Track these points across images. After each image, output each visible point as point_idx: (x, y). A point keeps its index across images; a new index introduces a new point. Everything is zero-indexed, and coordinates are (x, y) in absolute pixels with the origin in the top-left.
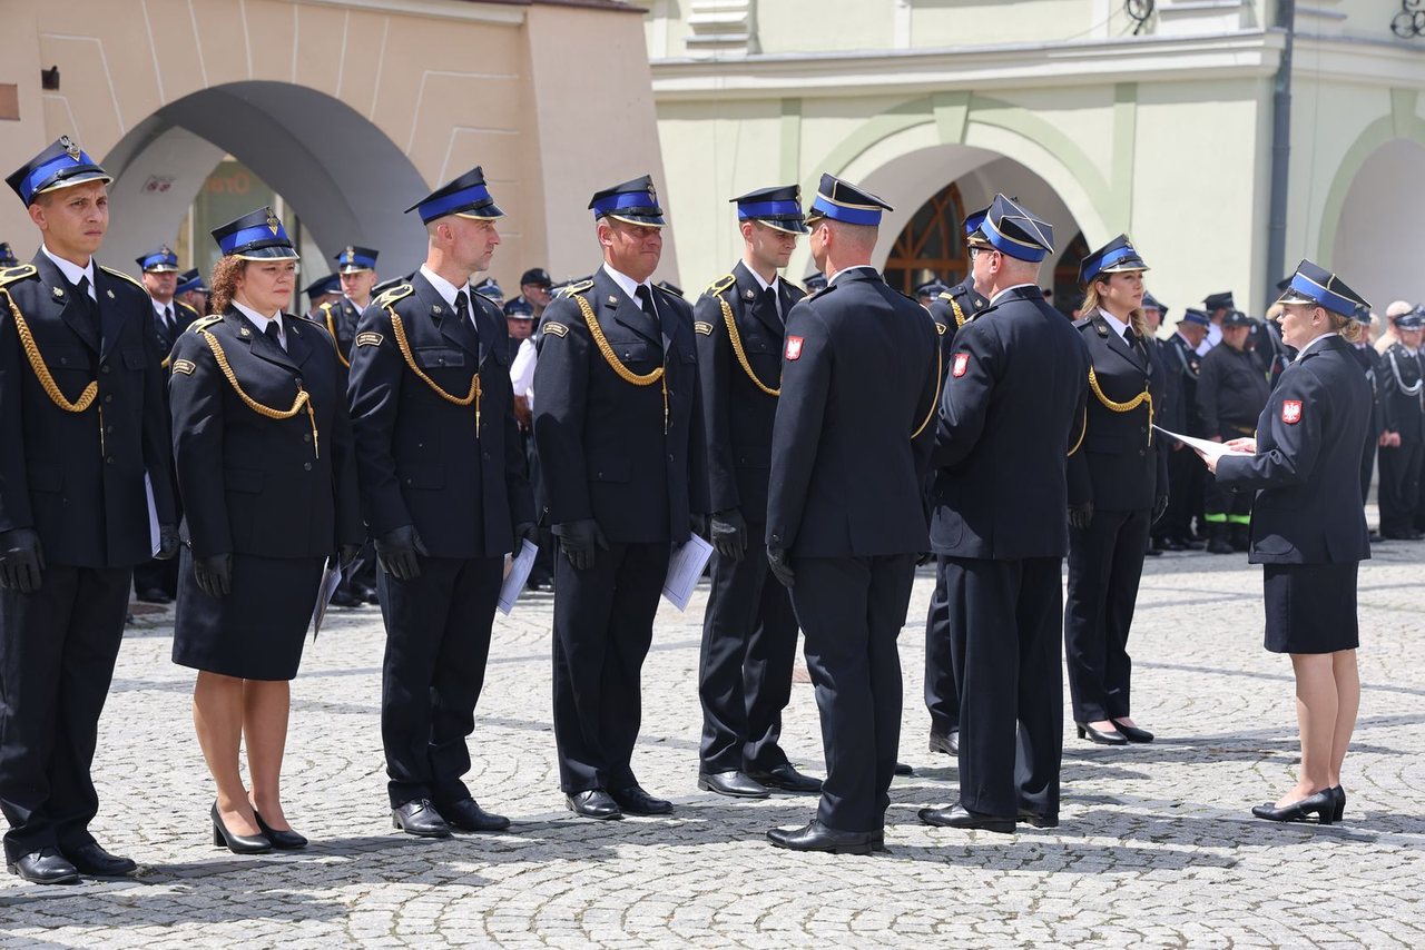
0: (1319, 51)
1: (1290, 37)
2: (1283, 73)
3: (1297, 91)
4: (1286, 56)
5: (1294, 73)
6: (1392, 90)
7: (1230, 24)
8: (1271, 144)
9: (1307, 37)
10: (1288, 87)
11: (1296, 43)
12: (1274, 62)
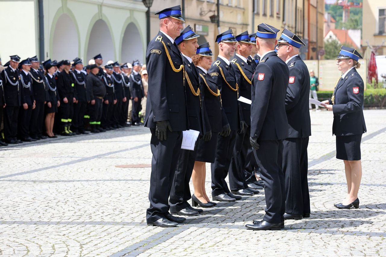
8: (38, 14)
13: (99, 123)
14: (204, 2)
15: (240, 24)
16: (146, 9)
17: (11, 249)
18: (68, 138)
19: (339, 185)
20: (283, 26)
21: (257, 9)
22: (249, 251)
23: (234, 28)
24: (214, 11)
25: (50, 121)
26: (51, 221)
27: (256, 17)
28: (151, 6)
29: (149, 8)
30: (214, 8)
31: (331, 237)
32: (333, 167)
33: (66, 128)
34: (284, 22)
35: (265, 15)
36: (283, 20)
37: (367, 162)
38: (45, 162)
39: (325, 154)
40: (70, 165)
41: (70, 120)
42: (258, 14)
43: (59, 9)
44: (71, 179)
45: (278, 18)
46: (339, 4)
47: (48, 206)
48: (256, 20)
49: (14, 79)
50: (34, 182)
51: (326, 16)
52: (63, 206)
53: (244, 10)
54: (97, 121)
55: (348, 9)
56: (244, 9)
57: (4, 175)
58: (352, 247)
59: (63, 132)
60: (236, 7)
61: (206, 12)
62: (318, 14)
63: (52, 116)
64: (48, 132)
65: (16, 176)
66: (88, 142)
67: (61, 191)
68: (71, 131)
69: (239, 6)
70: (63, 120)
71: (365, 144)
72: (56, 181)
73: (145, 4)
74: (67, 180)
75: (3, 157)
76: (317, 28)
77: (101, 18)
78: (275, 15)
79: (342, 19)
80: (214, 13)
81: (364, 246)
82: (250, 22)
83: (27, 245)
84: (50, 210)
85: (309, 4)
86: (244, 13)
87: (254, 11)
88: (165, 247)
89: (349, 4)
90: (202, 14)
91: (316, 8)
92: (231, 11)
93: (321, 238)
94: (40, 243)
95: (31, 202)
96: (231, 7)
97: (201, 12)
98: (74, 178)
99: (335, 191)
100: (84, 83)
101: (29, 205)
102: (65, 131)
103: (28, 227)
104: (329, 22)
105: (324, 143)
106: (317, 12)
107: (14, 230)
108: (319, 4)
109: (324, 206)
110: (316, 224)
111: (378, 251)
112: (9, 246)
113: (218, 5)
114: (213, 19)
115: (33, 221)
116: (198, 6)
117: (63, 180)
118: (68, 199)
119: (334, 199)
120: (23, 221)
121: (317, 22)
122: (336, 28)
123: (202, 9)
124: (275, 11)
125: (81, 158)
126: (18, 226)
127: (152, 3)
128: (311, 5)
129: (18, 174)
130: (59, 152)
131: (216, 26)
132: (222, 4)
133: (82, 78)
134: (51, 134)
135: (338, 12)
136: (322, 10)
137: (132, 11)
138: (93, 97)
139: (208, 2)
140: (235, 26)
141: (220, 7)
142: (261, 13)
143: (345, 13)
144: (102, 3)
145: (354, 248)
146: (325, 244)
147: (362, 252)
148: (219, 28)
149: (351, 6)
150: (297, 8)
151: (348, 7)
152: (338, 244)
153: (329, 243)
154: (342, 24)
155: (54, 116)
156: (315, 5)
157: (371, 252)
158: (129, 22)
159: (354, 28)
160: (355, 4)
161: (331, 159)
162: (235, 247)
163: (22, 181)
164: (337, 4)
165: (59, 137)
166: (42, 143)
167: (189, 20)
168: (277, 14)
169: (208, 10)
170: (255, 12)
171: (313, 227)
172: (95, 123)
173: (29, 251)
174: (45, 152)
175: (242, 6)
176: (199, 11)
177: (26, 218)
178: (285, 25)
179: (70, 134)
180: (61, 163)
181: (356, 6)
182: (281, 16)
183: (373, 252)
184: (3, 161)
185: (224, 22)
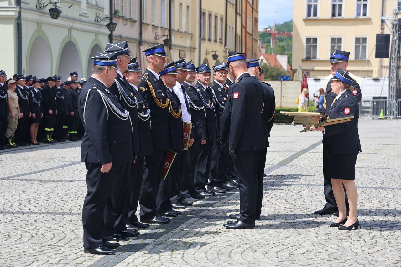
0: (26, 12)
1: (21, 8)
2: (19, 18)
3: (23, 22)
4: (20, 13)
5: (22, 18)
6: (37, 23)
7: (6, 4)
8: (17, 36)
9: (24, 9)
10: (21, 21)
11: (22, 10)
12: (17, 15)
13: (76, 132)
14: (158, 27)
15: (189, 48)
16: (110, 33)
17: (51, 233)
18: (51, 146)
19: (302, 186)
20: (225, 50)
21: (203, 35)
22: (247, 236)
23: (183, 51)
24: (168, 36)
25: (34, 129)
26: (72, 212)
27: (202, 42)
28: (114, 30)
29: (112, 32)
30: (167, 33)
31: (309, 226)
32: (292, 171)
33: (48, 136)
34: (226, 47)
35: (210, 40)
36: (225, 45)
37: (317, 167)
38: (41, 165)
39: (281, 161)
40: (64, 168)
41: (52, 130)
42: (204, 39)
43: (35, 31)
44: (71, 179)
45: (221, 43)
46: (268, 32)
47: (64, 200)
48: (202, 45)
49: (3, 92)
50: (41, 181)
51: (259, 43)
52: (76, 200)
53: (192, 36)
54: (75, 131)
55: (276, 37)
56: (192, 34)
57: (11, 175)
58: (328, 234)
59: (45, 140)
60: (185, 32)
61: (160, 37)
62: (253, 40)
63: (36, 126)
64: (32, 140)
65: (23, 176)
66: (71, 149)
67: (69, 188)
68: (52, 139)
69: (188, 32)
70: (47, 129)
71: (311, 153)
72: (59, 181)
73: (108, 28)
74: (68, 180)
75: (2, 161)
76: (252, 52)
77: (70, 40)
78: (218, 40)
79: (270, 46)
80: (168, 37)
81: (338, 232)
82: (197, 46)
83: (62, 230)
84: (66, 204)
85: (246, 32)
86: (192, 37)
87: (200, 36)
88: (177, 233)
89: (276, 32)
90: (157, 38)
91: (251, 35)
92: (181, 36)
93: (302, 227)
94: (73, 229)
95: (48, 197)
96: (181, 32)
97: (156, 36)
98: (74, 179)
99: (300, 190)
100: (63, 97)
101: (47, 200)
102: (47, 139)
103: (55, 217)
104: (261, 47)
105: (277, 151)
106: (252, 39)
107: (45, 219)
108: (254, 31)
109: (296, 202)
110: (294, 216)
111: (350, 236)
112: (47, 231)
113: (170, 30)
114: (167, 43)
115: (57, 212)
116: (153, 31)
117: (65, 180)
118: (78, 195)
119: (301, 197)
120: (49, 212)
121: (252, 47)
122: (266, 53)
123: (157, 33)
124: (219, 36)
125: (71, 162)
126: (46, 215)
127: (115, 28)
128: (248, 32)
129: (22, 175)
130: (50, 157)
131: (169, 49)
132: (173, 29)
133: (61, 93)
134: (35, 141)
135: (266, 39)
136: (256, 37)
137: (97, 34)
138: (72, 109)
139: (161, 27)
140: (185, 49)
141: (172, 32)
142: (207, 38)
143: (273, 40)
144: (72, 27)
145: (330, 234)
146: (306, 231)
147: (337, 237)
148: (171, 51)
149: (277, 34)
150: (237, 35)
151: (275, 35)
152: (317, 231)
153: (310, 231)
154: (271, 49)
155: (38, 126)
156: (251, 33)
157: (345, 237)
158: (95, 43)
159: (282, 54)
160: (281, 32)
161: (287, 165)
162: (235, 233)
163: (29, 180)
164: (266, 31)
165: (42, 144)
166: (30, 150)
167: (146, 43)
168: (220, 39)
169: (162, 35)
170: (202, 37)
171: (292, 218)
172: (73, 132)
173: (66, 235)
174: (37, 157)
175: (190, 32)
176: (154, 35)
177: (50, 209)
178: (226, 49)
179: (52, 142)
180: (56, 166)
181: (282, 33)
182: (223, 41)
183: (346, 237)
184: (3, 163)
185: (175, 46)
